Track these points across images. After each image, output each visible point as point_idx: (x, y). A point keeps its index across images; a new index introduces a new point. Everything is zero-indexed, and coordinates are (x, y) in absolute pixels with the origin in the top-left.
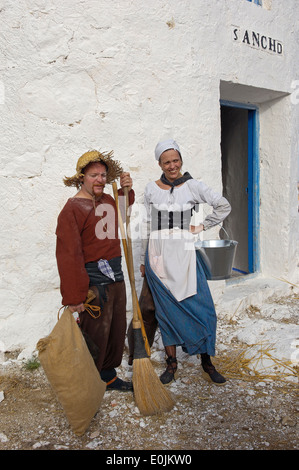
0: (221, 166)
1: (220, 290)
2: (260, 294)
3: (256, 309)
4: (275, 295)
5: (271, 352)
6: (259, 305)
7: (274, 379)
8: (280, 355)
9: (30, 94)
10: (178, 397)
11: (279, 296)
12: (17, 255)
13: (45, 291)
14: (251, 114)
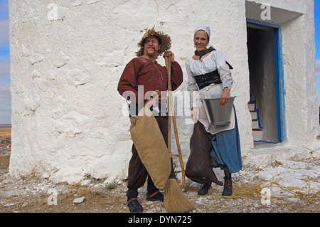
0: (247, 59)
1: (249, 146)
2: (284, 155)
3: (280, 164)
4: (296, 156)
5: (280, 182)
6: (282, 161)
7: (278, 199)
8: (286, 185)
9: (116, 13)
10: (199, 206)
11: (301, 158)
12: (107, 116)
13: (124, 140)
14: (275, 31)
